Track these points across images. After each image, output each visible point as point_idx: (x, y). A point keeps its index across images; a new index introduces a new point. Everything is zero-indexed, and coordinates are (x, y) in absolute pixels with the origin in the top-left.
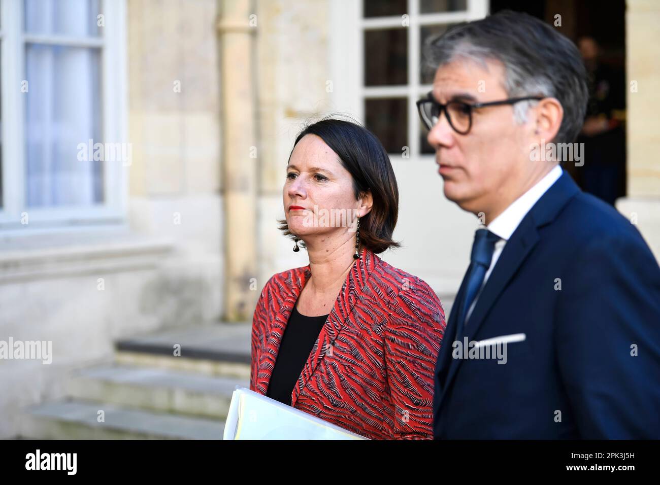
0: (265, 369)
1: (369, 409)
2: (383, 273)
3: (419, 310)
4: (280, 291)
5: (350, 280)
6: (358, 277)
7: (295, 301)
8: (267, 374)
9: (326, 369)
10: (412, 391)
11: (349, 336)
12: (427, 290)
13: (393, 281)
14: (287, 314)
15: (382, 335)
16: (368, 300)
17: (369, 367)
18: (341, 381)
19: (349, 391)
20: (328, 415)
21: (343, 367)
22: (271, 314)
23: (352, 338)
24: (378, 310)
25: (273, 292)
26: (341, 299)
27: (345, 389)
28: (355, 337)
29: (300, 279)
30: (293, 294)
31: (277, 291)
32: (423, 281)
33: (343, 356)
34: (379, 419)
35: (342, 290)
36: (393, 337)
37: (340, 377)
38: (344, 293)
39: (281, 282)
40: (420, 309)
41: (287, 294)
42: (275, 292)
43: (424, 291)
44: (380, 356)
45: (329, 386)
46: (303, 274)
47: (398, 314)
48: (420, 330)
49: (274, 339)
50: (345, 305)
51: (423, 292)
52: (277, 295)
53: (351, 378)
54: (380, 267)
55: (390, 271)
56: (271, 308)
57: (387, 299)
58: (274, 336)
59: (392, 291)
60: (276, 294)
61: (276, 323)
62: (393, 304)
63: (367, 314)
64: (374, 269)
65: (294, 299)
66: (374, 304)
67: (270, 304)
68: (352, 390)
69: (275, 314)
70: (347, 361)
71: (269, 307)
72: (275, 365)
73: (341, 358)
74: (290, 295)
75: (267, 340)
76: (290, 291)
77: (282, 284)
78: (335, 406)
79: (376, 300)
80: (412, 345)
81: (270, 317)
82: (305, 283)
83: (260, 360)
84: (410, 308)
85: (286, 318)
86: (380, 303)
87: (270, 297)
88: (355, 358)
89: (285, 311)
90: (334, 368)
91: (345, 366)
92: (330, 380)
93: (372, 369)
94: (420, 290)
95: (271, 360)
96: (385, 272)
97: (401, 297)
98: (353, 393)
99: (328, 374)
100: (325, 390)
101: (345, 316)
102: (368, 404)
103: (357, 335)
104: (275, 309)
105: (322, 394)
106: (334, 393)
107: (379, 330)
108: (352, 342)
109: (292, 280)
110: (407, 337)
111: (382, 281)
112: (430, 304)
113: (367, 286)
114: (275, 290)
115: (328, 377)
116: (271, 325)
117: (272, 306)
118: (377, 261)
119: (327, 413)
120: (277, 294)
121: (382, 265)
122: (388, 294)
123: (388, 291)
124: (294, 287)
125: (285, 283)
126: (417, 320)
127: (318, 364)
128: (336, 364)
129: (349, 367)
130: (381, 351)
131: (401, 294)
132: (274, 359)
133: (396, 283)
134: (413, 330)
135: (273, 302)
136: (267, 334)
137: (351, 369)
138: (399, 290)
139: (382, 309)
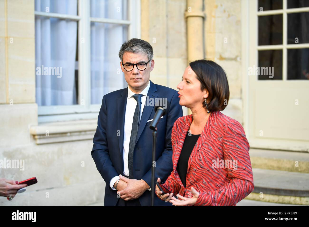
0: (177, 155)
2: (222, 118)
4: (181, 124)
5: (209, 120)
6: (212, 119)
7: (188, 129)
8: (178, 157)
9: (199, 154)
11: (208, 142)
15: (222, 142)
16: (216, 128)
17: (215, 153)
19: (207, 162)
20: (198, 171)
21: (205, 153)
22: (178, 133)
23: (209, 142)
24: (220, 132)
25: (178, 124)
26: (206, 128)
28: (211, 142)
29: (190, 120)
30: (187, 126)
33: (206, 149)
34: (218, 173)
35: (207, 124)
36: (226, 142)
37: (204, 157)
39: (182, 121)
40: (236, 132)
41: (185, 125)
44: (220, 150)
45: (200, 160)
46: (190, 117)
47: (227, 134)
49: (181, 143)
50: (207, 130)
52: (180, 126)
53: (208, 157)
54: (221, 115)
56: (178, 131)
57: (223, 128)
61: (182, 137)
62: (225, 130)
63: (216, 134)
64: (219, 116)
65: (188, 127)
66: (218, 130)
67: (177, 129)
68: (208, 162)
69: (180, 133)
70: (207, 151)
71: (177, 130)
72: (181, 153)
73: (205, 150)
75: (178, 143)
78: (201, 168)
79: (219, 128)
81: (178, 134)
82: (192, 122)
83: (175, 151)
84: (232, 131)
85: (185, 135)
86: (221, 130)
87: (177, 126)
88: (210, 150)
89: (185, 132)
90: (202, 153)
92: (200, 158)
93: (216, 154)
95: (179, 151)
97: (228, 127)
98: (208, 163)
99: (199, 156)
100: (198, 162)
101: (207, 134)
103: (211, 141)
104: (180, 131)
107: (220, 140)
108: (209, 144)
109: (186, 120)
110: (231, 142)
113: (216, 123)
116: (179, 138)
117: (178, 130)
118: (220, 113)
123: (224, 125)
124: (188, 123)
126: (234, 136)
127: (197, 152)
128: (202, 152)
129: (208, 153)
130: (221, 148)
131: (228, 126)
132: (181, 151)
133: (227, 122)
134: (233, 139)
135: (179, 128)
136: (177, 141)
137: (208, 154)
138: (228, 124)
139: (221, 132)
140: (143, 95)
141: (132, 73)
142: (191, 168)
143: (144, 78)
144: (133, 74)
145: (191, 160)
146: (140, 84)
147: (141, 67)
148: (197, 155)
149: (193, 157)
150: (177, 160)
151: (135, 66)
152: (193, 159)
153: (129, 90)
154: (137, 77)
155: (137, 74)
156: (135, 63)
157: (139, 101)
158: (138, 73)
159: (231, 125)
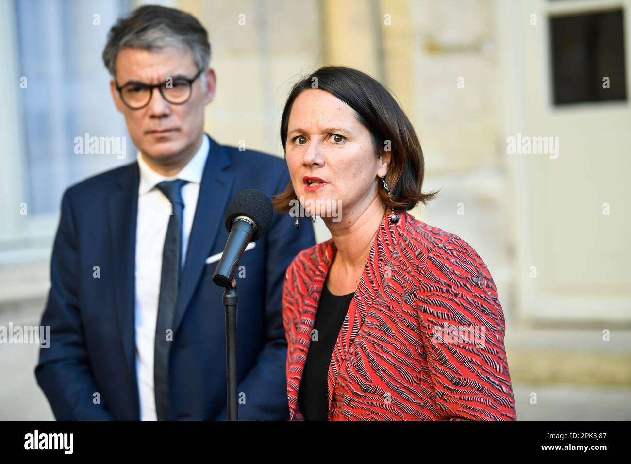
0: (297, 363)
1: (406, 394)
2: (413, 232)
3: (453, 273)
4: (305, 269)
5: (378, 245)
6: (387, 240)
7: (324, 280)
8: (299, 368)
9: (355, 349)
10: (450, 369)
11: (378, 309)
12: (464, 249)
13: (423, 241)
14: (317, 295)
15: (414, 305)
16: (397, 266)
17: (401, 343)
18: (370, 362)
19: (380, 373)
20: (358, 402)
21: (372, 345)
22: (297, 296)
23: (381, 311)
24: (408, 277)
25: (297, 271)
26: (369, 268)
27: (375, 371)
28: (384, 310)
29: (326, 253)
30: (320, 271)
31: (302, 269)
32: (460, 239)
33: (372, 332)
34: (419, 405)
35: (370, 256)
36: (424, 306)
37: (368, 357)
38: (373, 260)
39: (306, 259)
40: (455, 271)
41: (314, 272)
42: (300, 270)
43: (461, 250)
44: (413, 330)
45: (358, 369)
46: (329, 247)
47: (428, 279)
48: (456, 296)
49: (304, 327)
50: (374, 274)
51: (459, 252)
52: (301, 274)
53: (381, 357)
54: (412, 226)
55: (422, 230)
56: (296, 289)
57: (416, 262)
58: (304, 323)
59: (422, 253)
60: (300, 272)
61: (306, 308)
62: (422, 268)
63: (397, 282)
64: (405, 229)
65: (322, 276)
66: (403, 270)
67: (295, 285)
68: (384, 371)
69: (302, 296)
70: (375, 338)
71: (294, 288)
72: (308, 356)
73: (369, 335)
74: (318, 273)
75: (296, 328)
76: (317, 268)
77: (308, 261)
78: (365, 391)
79: (405, 266)
80: (447, 315)
81: (296, 301)
82: (333, 258)
83: (290, 353)
84: (441, 271)
85: (315, 300)
86: (410, 268)
87: (294, 276)
88: (386, 334)
89: (313, 292)
90: (362, 347)
91: (373, 344)
92: (358, 361)
93: (404, 346)
94: (455, 249)
95: (302, 351)
96: (416, 232)
97: (430, 259)
98: (384, 374)
99: (356, 355)
100: (353, 373)
101: (375, 286)
102: (404, 387)
103: (386, 308)
104: (301, 291)
105: (350, 378)
106: (363, 376)
107: (410, 299)
108: (381, 316)
109: (318, 255)
110: (440, 305)
111: (412, 242)
112: (469, 264)
113: (397, 250)
114: (299, 268)
115: (357, 358)
116: (299, 310)
117: (297, 287)
118: (409, 219)
119: (357, 400)
120: (302, 272)
121: (414, 224)
122: (416, 257)
123: (417, 253)
124: (321, 263)
125: (310, 259)
126: (451, 284)
127: (350, 346)
128: (364, 342)
129: (378, 345)
130: (414, 324)
131: (431, 255)
132: (306, 350)
133: (426, 244)
134: (447, 296)
135: (298, 283)
136: (296, 321)
137: (382, 348)
138: (429, 251)
139: (412, 275)
140: (185, 183)
141: (150, 113)
142: (338, 398)
143: (186, 127)
144: (153, 117)
145: (333, 371)
146: (174, 145)
147: (175, 93)
148: (351, 354)
149: (338, 361)
150: (296, 378)
151: (156, 93)
152: (339, 368)
153: (145, 167)
154: (166, 124)
155: (165, 116)
156: (156, 82)
157: (176, 200)
158: (167, 111)
159: (439, 250)
